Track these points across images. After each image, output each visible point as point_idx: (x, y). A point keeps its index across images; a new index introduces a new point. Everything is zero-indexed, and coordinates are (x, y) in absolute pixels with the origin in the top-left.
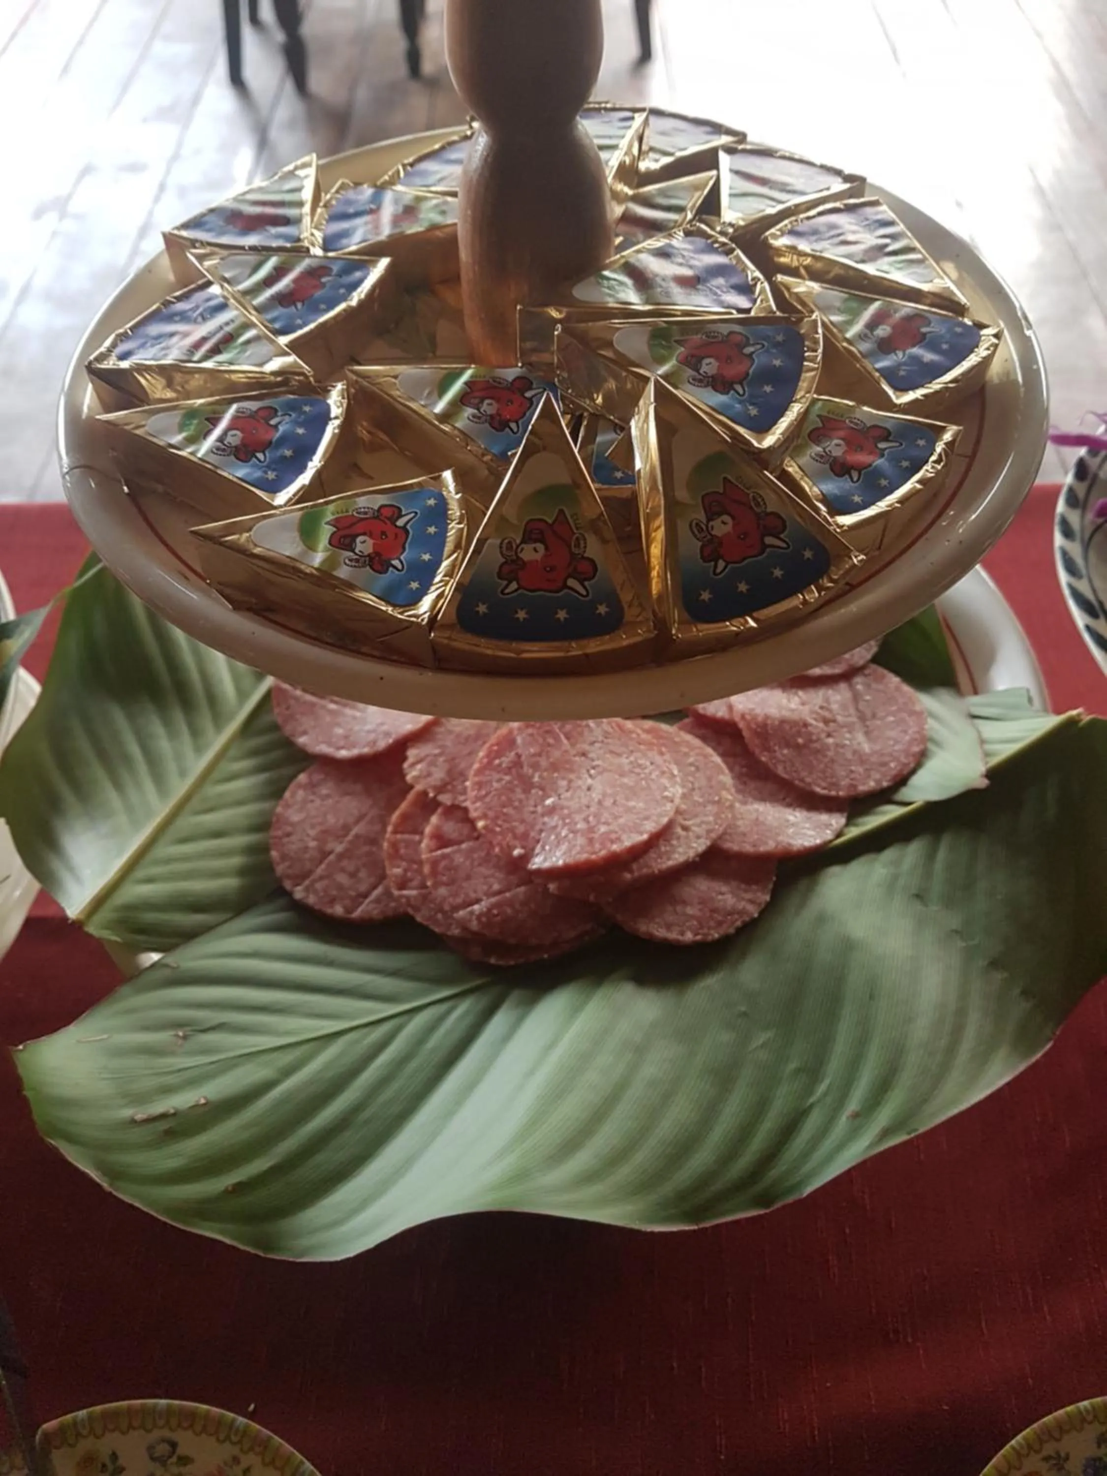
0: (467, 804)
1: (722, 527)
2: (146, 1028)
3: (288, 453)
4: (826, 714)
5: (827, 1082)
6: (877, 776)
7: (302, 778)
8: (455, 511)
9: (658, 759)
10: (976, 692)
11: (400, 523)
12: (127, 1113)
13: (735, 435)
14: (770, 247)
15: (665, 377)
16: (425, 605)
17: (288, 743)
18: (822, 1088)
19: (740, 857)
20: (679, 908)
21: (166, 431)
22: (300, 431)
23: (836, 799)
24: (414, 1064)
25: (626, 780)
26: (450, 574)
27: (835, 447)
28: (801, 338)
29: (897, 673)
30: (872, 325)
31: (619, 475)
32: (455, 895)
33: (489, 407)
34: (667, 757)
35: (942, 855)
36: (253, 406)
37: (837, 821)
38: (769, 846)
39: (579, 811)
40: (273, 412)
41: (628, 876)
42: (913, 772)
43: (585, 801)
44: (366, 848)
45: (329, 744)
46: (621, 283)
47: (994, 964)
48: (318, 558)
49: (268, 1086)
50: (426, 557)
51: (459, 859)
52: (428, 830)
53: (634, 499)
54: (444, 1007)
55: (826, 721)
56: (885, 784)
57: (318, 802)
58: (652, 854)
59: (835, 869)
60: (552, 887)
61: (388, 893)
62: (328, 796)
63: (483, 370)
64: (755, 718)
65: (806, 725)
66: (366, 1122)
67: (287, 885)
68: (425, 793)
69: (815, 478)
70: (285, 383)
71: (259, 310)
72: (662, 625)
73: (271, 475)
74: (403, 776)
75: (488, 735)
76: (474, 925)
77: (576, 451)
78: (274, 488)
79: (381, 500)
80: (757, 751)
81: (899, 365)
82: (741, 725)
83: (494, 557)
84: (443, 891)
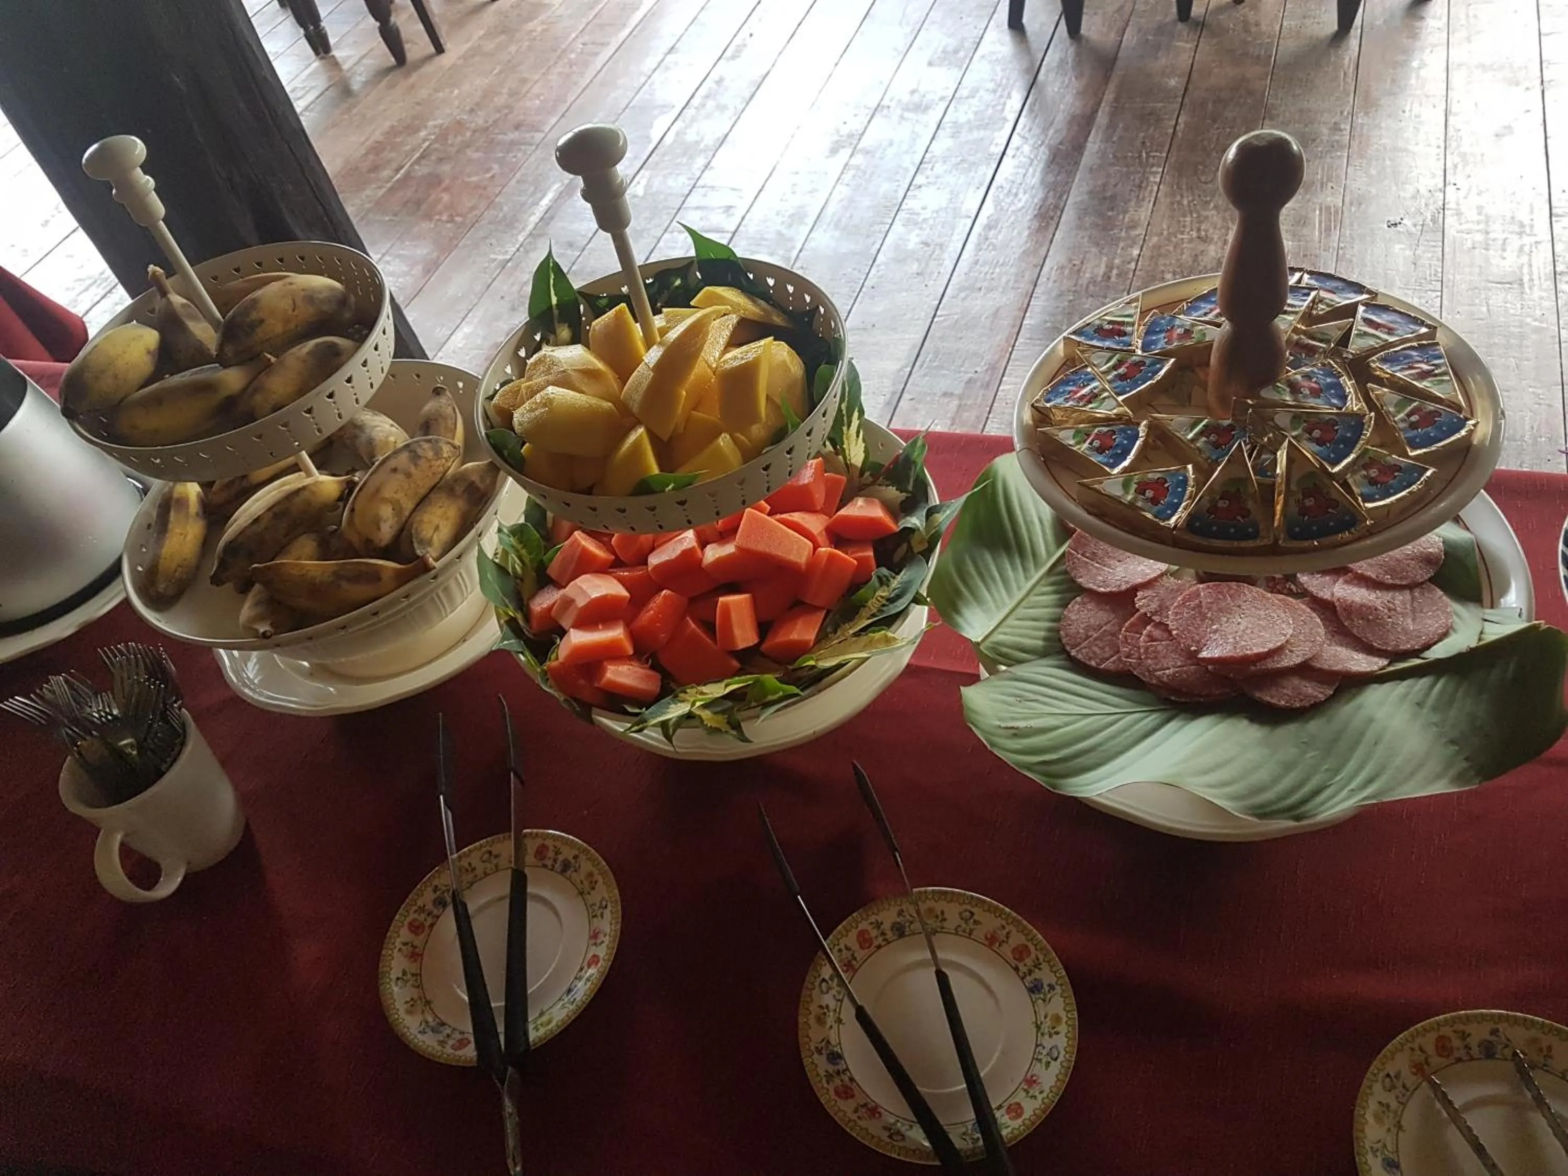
0: (1168, 623)
1: (1310, 502)
2: (1002, 694)
3: (1119, 451)
4: (1391, 605)
5: (1342, 775)
6: (1414, 643)
7: (1078, 599)
8: (1191, 482)
9: (1283, 615)
10: (1492, 607)
11: (1166, 485)
12: (998, 723)
13: (1321, 464)
14: (1370, 366)
15: (1294, 437)
16: (1173, 520)
17: (1073, 581)
18: (1338, 778)
19: (1321, 670)
20: (1280, 690)
21: (1068, 438)
22: (1125, 442)
23: (1386, 651)
24: (1128, 733)
25: (1261, 623)
26: (1185, 509)
27: (1373, 473)
28: (1363, 424)
29: (1442, 589)
30: (1409, 415)
31: (1269, 474)
32: (1156, 664)
33: (1213, 438)
34: (1288, 614)
35: (1439, 686)
36: (1105, 429)
37: (1383, 662)
38: (1338, 667)
39: (1231, 634)
40: (1114, 433)
41: (1253, 668)
42: (1435, 643)
43: (1235, 629)
44: (1109, 638)
45: (1094, 584)
46: (1284, 390)
47: (1453, 742)
48: (1129, 497)
49: (1057, 728)
50: (1176, 501)
51: (1160, 648)
52: (1144, 632)
53: (1274, 484)
54: (1142, 715)
55: (1390, 610)
56: (1416, 647)
57: (1086, 612)
58: (1269, 660)
59: (1375, 686)
60: (1210, 667)
61: (1119, 659)
62: (1091, 610)
63: (1213, 420)
64: (1345, 601)
65: (1376, 609)
66: (1103, 751)
67: (1068, 648)
68: (1145, 614)
69: (1358, 486)
70: (1120, 419)
71: (1110, 382)
72: (1276, 540)
73: (1111, 461)
74: (1134, 603)
75: (1184, 590)
76: (1165, 679)
77: (1249, 465)
78: (1113, 466)
79: (1159, 475)
80: (1343, 619)
81: (1416, 437)
82: (1337, 604)
83: (1206, 504)
84: (1149, 661)
